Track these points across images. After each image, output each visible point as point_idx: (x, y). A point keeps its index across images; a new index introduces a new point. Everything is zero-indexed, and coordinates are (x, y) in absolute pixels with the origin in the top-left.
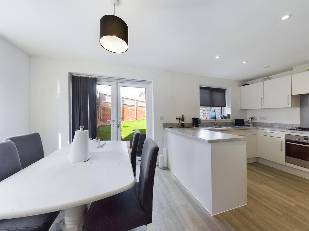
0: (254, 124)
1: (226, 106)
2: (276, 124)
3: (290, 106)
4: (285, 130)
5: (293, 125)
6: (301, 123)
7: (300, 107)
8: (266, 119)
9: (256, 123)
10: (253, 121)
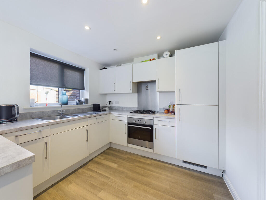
0: (111, 109)
1: (85, 89)
2: (124, 107)
3: (131, 91)
4: (127, 114)
5: (134, 108)
6: (138, 106)
7: (138, 93)
8: (119, 104)
9: (113, 107)
10: (111, 105)
